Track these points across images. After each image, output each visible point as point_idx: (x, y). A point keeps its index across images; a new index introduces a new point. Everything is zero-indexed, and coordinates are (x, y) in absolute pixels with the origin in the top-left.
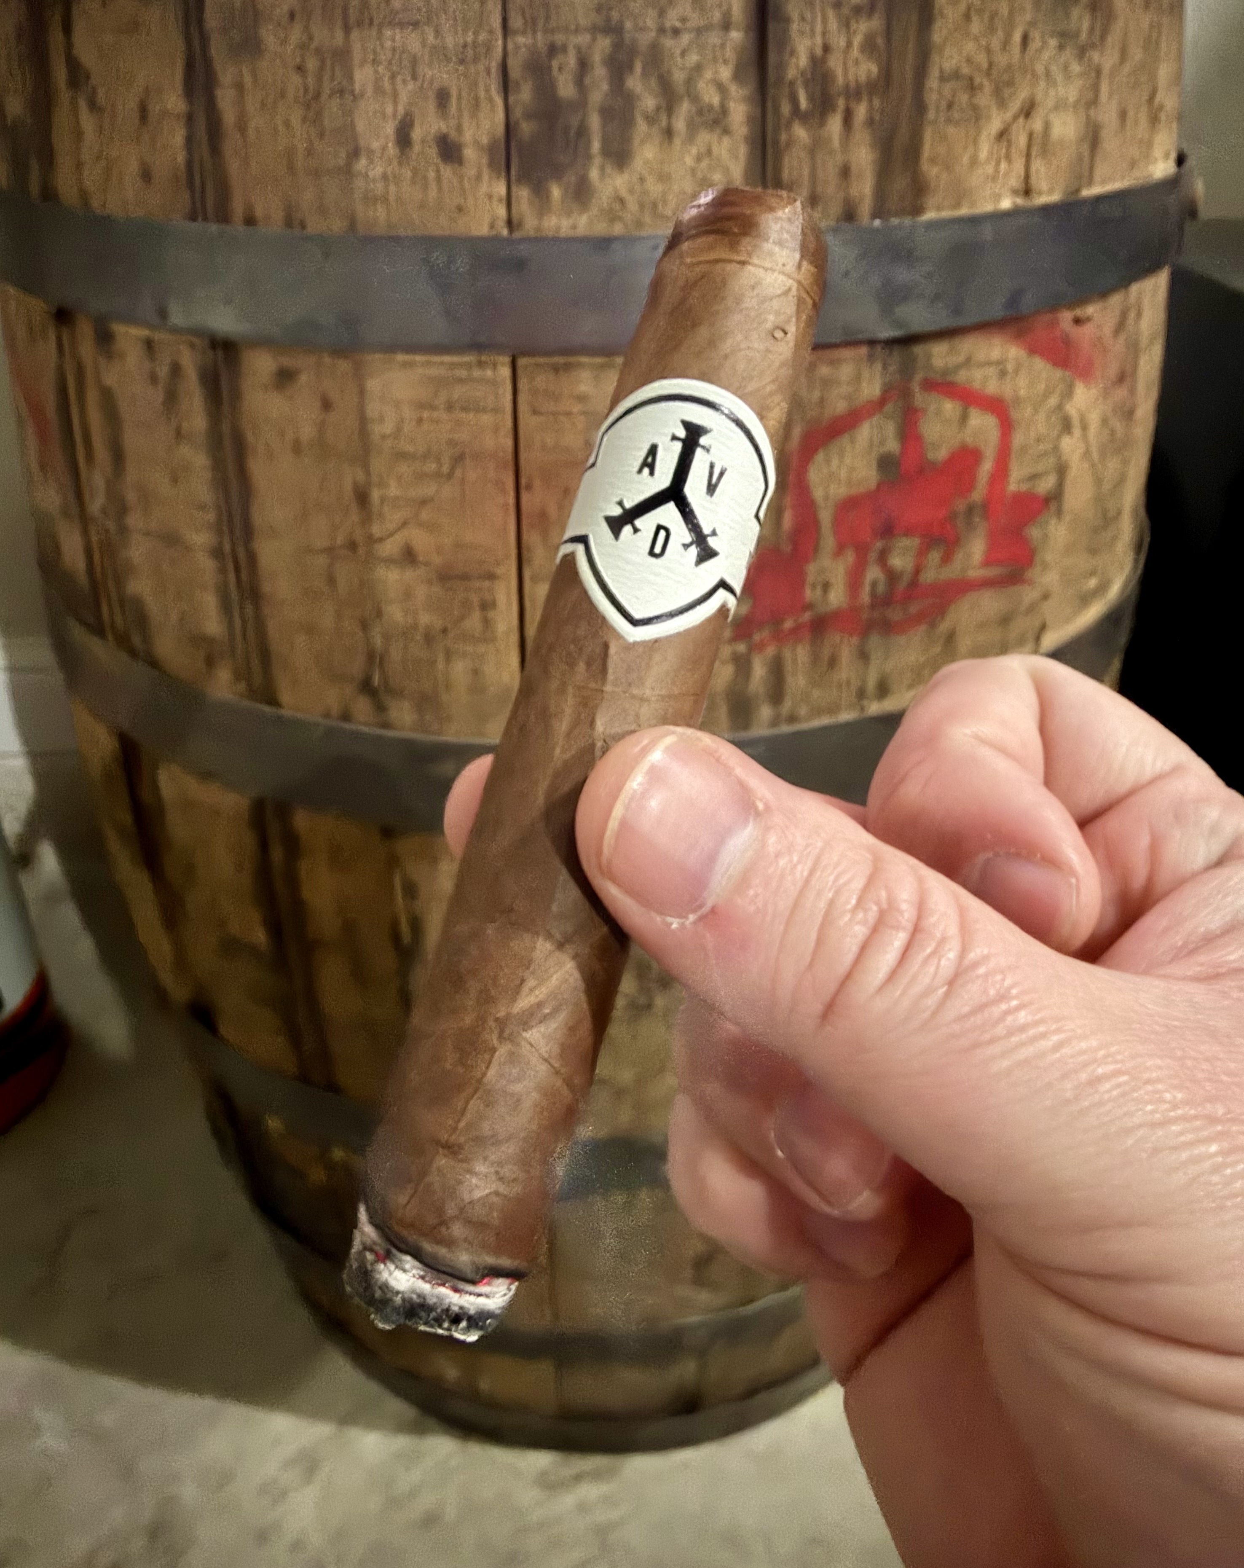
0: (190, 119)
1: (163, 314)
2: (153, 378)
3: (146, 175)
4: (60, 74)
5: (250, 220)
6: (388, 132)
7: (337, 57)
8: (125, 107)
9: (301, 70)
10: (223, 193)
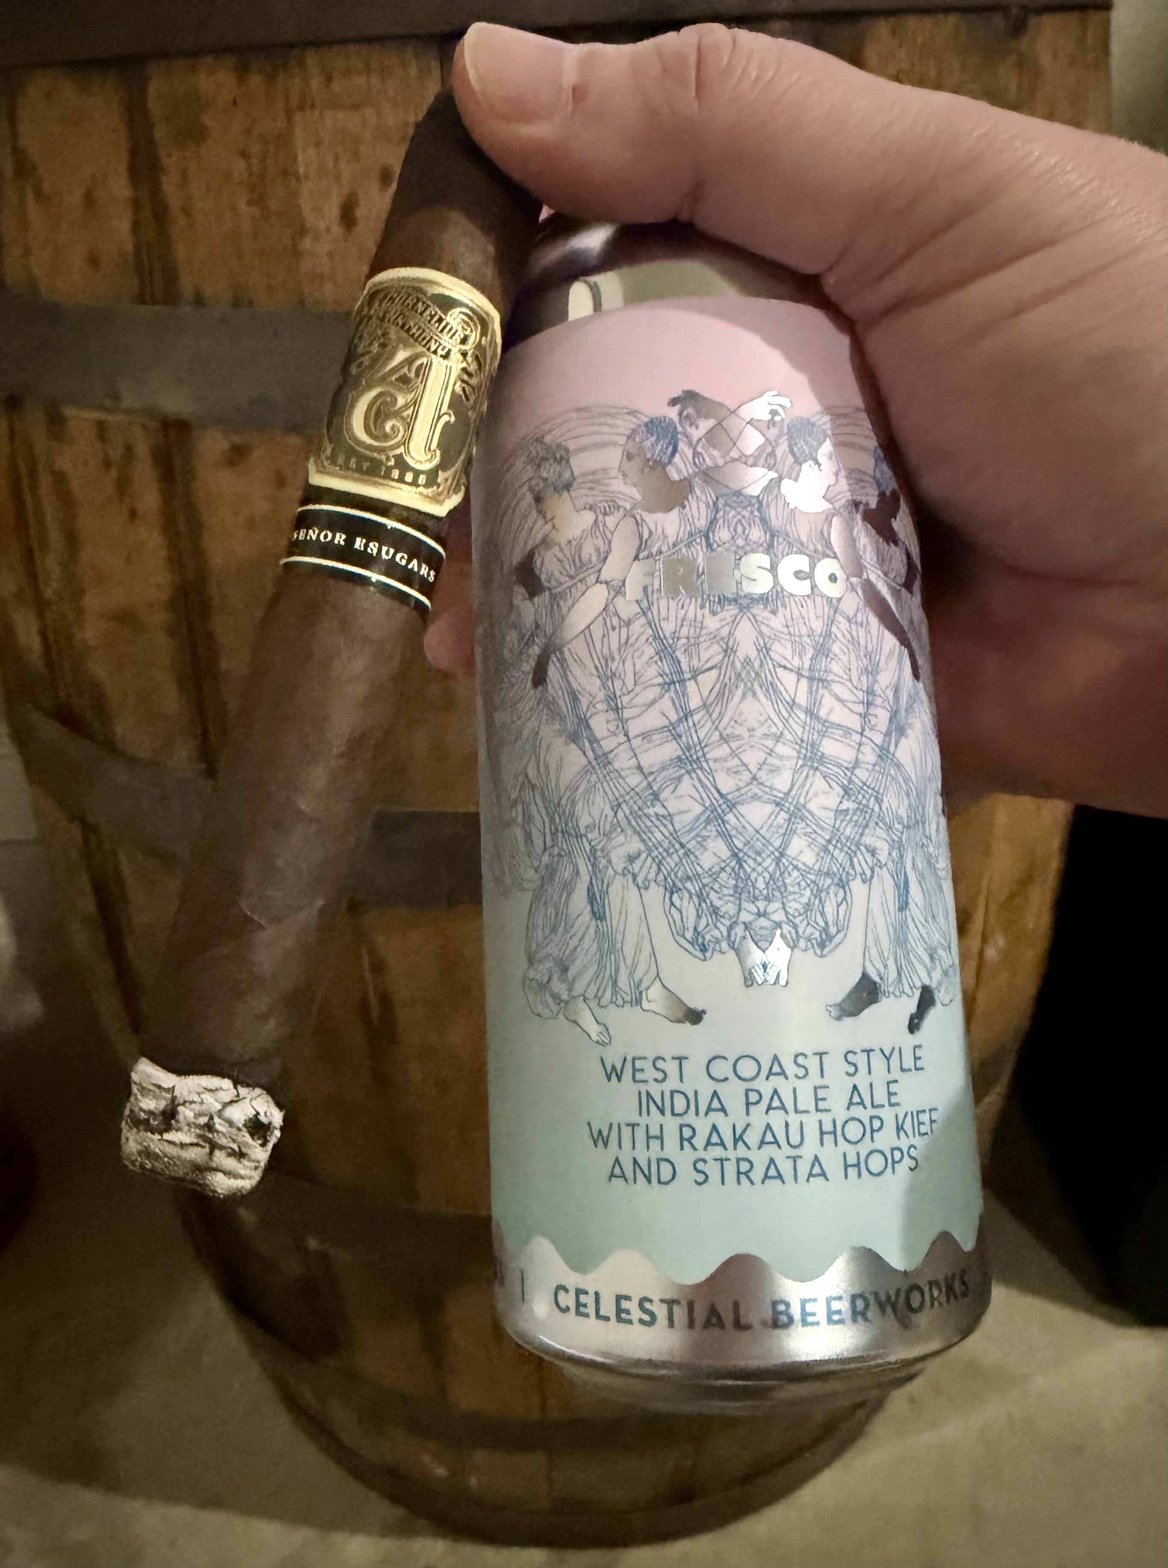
0: (136, 206)
1: (114, 396)
2: (106, 463)
3: (94, 261)
4: (7, 165)
5: (199, 300)
6: (333, 211)
7: (284, 140)
8: (74, 198)
9: (244, 154)
10: (171, 276)
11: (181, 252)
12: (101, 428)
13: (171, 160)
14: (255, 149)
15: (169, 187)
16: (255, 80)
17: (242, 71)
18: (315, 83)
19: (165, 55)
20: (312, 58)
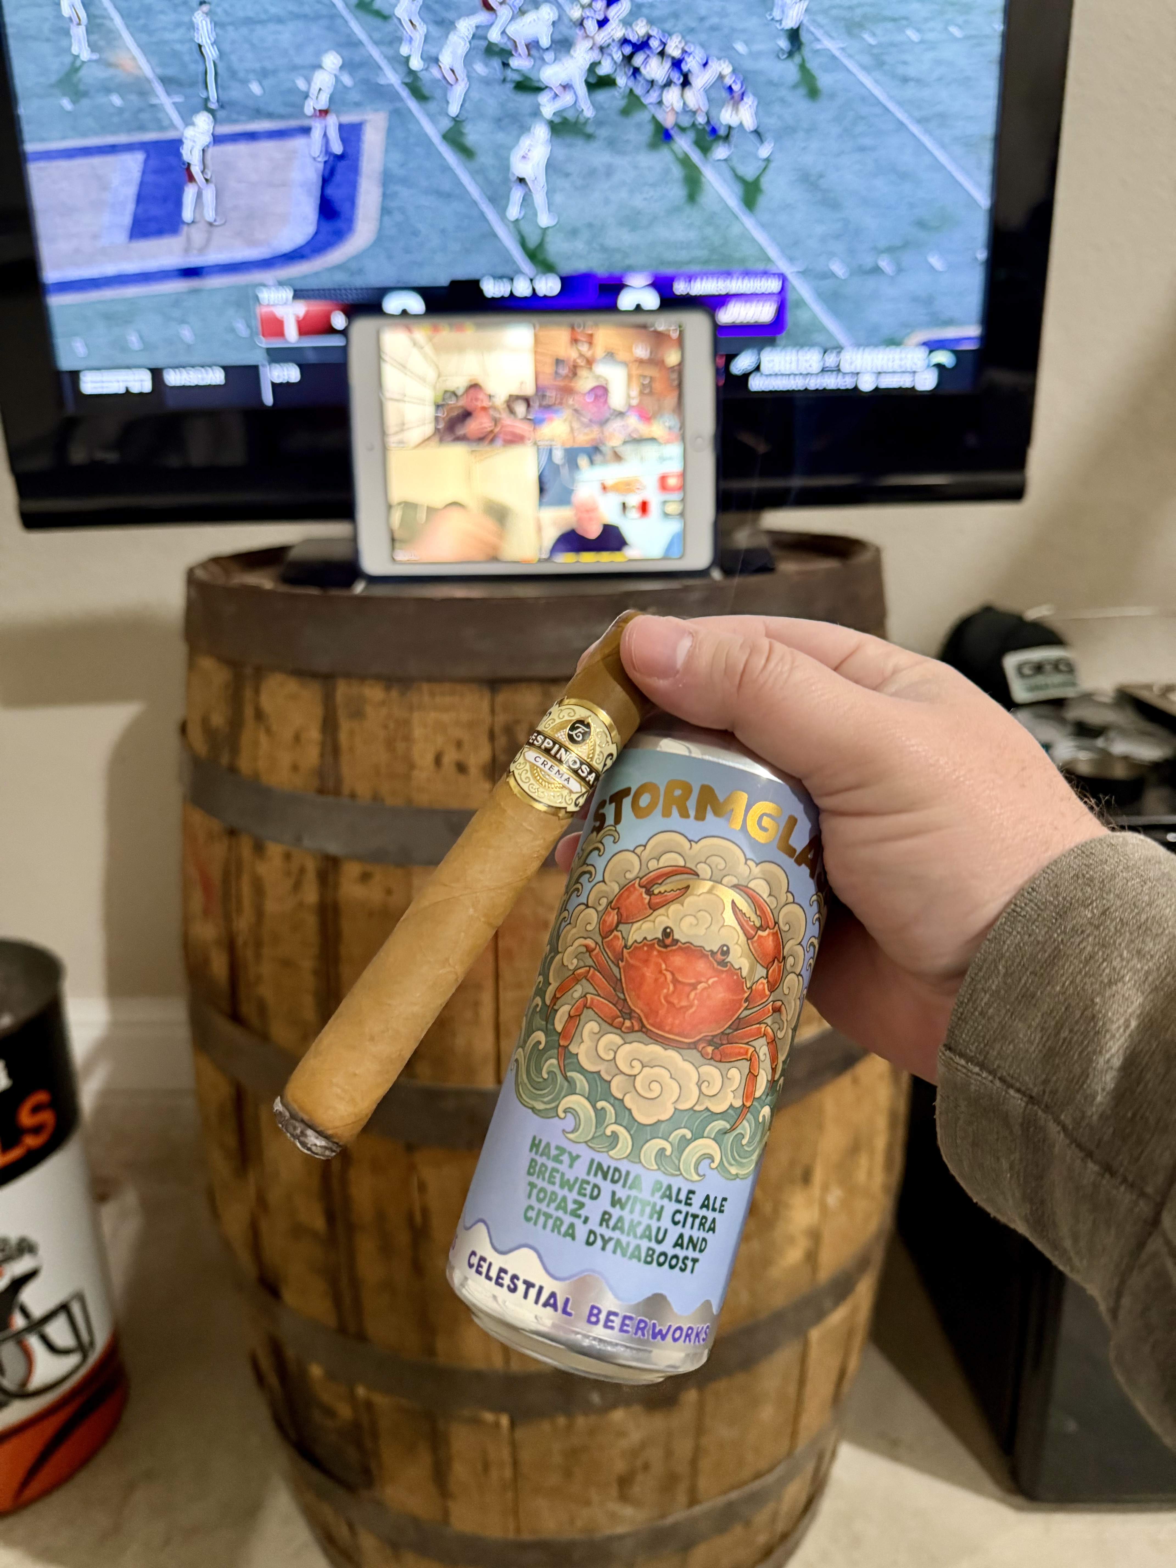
0: (323, 744)
1: (298, 840)
2: (288, 874)
3: (295, 768)
4: (249, 712)
5: (353, 796)
6: (430, 758)
7: (406, 723)
8: (287, 734)
9: (386, 727)
10: (339, 781)
11: (346, 770)
12: (288, 856)
13: (345, 726)
14: (392, 725)
15: (343, 737)
16: (394, 694)
17: (388, 688)
18: (426, 698)
19: (348, 676)
20: (425, 687)
